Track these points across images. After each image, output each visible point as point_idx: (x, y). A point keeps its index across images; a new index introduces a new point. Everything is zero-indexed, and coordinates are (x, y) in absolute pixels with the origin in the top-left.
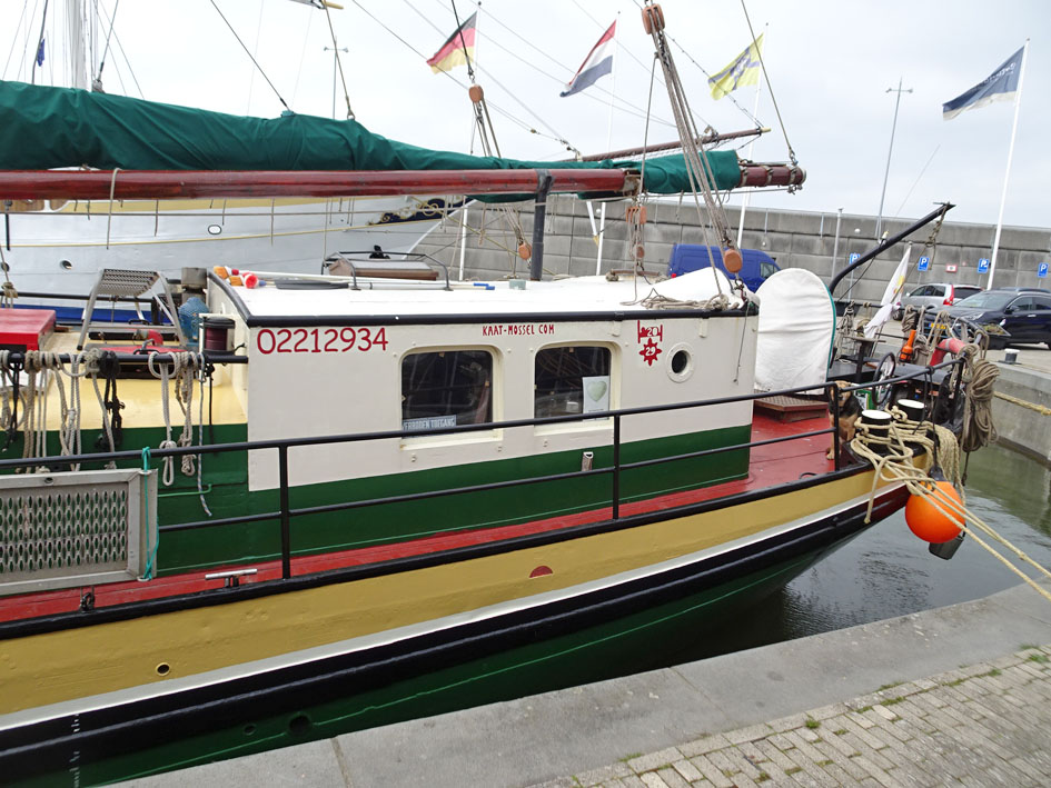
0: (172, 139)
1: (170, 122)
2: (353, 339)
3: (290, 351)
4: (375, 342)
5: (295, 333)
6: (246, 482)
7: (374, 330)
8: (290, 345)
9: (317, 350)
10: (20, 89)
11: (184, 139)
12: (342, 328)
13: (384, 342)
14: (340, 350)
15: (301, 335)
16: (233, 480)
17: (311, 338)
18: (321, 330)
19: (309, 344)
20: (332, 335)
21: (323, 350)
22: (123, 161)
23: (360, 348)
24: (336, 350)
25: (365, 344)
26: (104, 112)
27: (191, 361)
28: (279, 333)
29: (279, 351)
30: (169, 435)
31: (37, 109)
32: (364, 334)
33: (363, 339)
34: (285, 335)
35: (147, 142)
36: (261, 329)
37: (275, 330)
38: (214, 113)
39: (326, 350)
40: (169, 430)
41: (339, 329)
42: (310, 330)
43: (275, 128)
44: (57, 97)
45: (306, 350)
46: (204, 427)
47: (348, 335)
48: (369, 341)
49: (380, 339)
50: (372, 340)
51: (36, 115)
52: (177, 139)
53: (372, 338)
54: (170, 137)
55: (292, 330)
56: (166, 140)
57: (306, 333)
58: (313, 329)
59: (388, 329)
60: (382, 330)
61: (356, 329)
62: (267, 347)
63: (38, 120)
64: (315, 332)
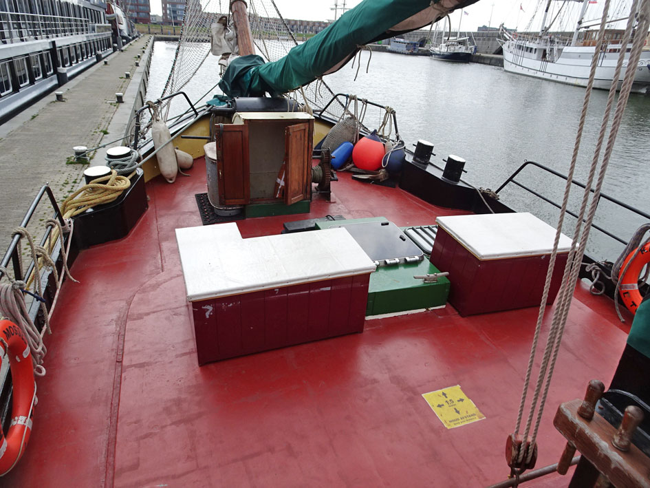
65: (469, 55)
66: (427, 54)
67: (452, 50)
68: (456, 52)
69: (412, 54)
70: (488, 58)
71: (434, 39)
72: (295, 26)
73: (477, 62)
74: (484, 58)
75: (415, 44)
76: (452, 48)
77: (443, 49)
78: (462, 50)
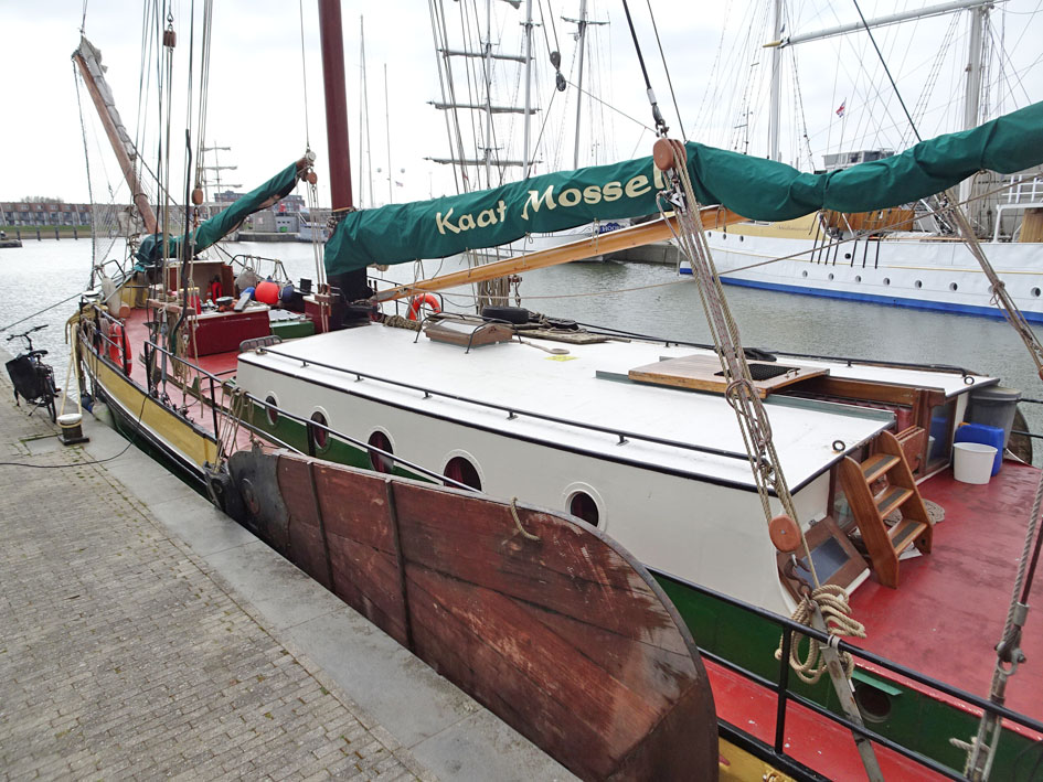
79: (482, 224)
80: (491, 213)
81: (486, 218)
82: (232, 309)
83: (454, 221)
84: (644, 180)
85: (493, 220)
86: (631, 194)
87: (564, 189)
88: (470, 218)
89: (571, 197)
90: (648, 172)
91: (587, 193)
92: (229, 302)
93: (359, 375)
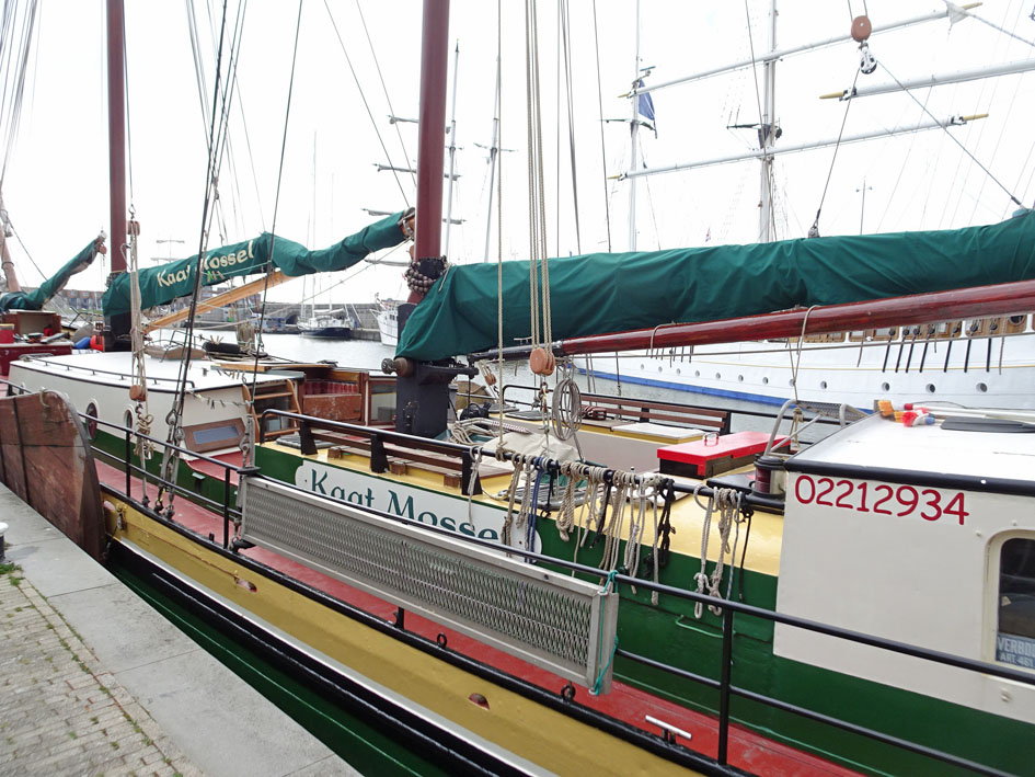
0: (872, 269)
1: (873, 253)
2: (915, 503)
3: (831, 504)
4: (948, 511)
5: (838, 484)
6: (770, 642)
7: (947, 496)
8: (831, 497)
9: (863, 509)
10: (750, 250)
11: (882, 266)
12: (900, 486)
13: (962, 514)
14: (895, 514)
15: (846, 487)
16: (756, 635)
17: (857, 493)
18: (872, 485)
19: (855, 498)
20: (885, 493)
21: (872, 509)
22: (824, 298)
23: (923, 515)
24: (889, 513)
25: (932, 512)
26: (812, 255)
27: (728, 498)
28: (820, 482)
29: (819, 502)
30: (703, 569)
31: (760, 264)
32: (932, 497)
33: (929, 503)
34: (826, 485)
35: (846, 276)
36: (800, 475)
37: (816, 478)
38: (922, 233)
39: (876, 510)
40: (704, 562)
41: (895, 487)
42: (857, 483)
43: (996, 235)
44: (777, 249)
45: (851, 507)
46: (735, 568)
47: (907, 495)
48: (938, 509)
49: (956, 508)
50: (943, 509)
51: (757, 269)
52: (876, 267)
53: (943, 505)
54: (868, 267)
55: (836, 480)
56: (866, 271)
57: (851, 485)
58: (861, 482)
59: (969, 496)
60: (961, 496)
61: (919, 489)
62: (806, 497)
63: (758, 273)
64: (863, 486)
65: (347, 330)
66: (297, 332)
67: (324, 325)
68: (329, 326)
69: (276, 332)
70: (370, 333)
71: (302, 312)
72: (90, 301)
73: (360, 339)
74: (366, 333)
75: (279, 320)
76: (324, 323)
77: (313, 324)
78: (338, 324)
79: (179, 280)
80: (183, 272)
81: (181, 276)
82: (39, 342)
83: (165, 278)
84: (244, 253)
85: (184, 277)
86: (240, 261)
87: (212, 258)
88: (172, 275)
89: (216, 263)
90: (246, 248)
91: (222, 260)
92: (39, 337)
93: (68, 366)
